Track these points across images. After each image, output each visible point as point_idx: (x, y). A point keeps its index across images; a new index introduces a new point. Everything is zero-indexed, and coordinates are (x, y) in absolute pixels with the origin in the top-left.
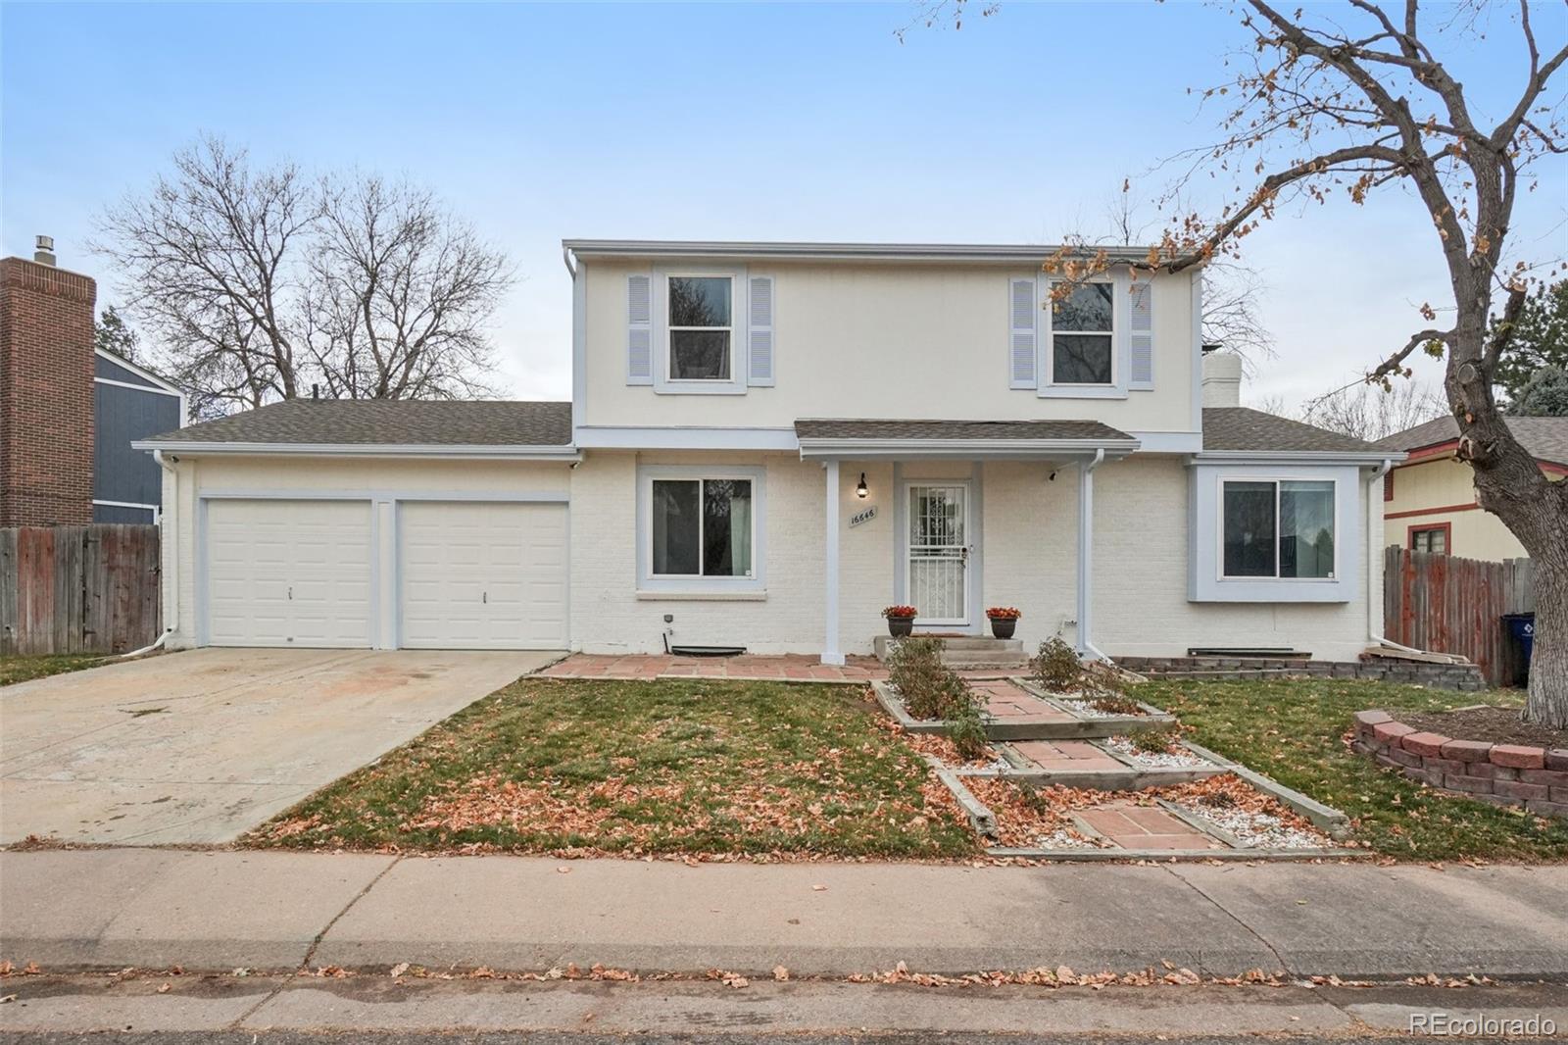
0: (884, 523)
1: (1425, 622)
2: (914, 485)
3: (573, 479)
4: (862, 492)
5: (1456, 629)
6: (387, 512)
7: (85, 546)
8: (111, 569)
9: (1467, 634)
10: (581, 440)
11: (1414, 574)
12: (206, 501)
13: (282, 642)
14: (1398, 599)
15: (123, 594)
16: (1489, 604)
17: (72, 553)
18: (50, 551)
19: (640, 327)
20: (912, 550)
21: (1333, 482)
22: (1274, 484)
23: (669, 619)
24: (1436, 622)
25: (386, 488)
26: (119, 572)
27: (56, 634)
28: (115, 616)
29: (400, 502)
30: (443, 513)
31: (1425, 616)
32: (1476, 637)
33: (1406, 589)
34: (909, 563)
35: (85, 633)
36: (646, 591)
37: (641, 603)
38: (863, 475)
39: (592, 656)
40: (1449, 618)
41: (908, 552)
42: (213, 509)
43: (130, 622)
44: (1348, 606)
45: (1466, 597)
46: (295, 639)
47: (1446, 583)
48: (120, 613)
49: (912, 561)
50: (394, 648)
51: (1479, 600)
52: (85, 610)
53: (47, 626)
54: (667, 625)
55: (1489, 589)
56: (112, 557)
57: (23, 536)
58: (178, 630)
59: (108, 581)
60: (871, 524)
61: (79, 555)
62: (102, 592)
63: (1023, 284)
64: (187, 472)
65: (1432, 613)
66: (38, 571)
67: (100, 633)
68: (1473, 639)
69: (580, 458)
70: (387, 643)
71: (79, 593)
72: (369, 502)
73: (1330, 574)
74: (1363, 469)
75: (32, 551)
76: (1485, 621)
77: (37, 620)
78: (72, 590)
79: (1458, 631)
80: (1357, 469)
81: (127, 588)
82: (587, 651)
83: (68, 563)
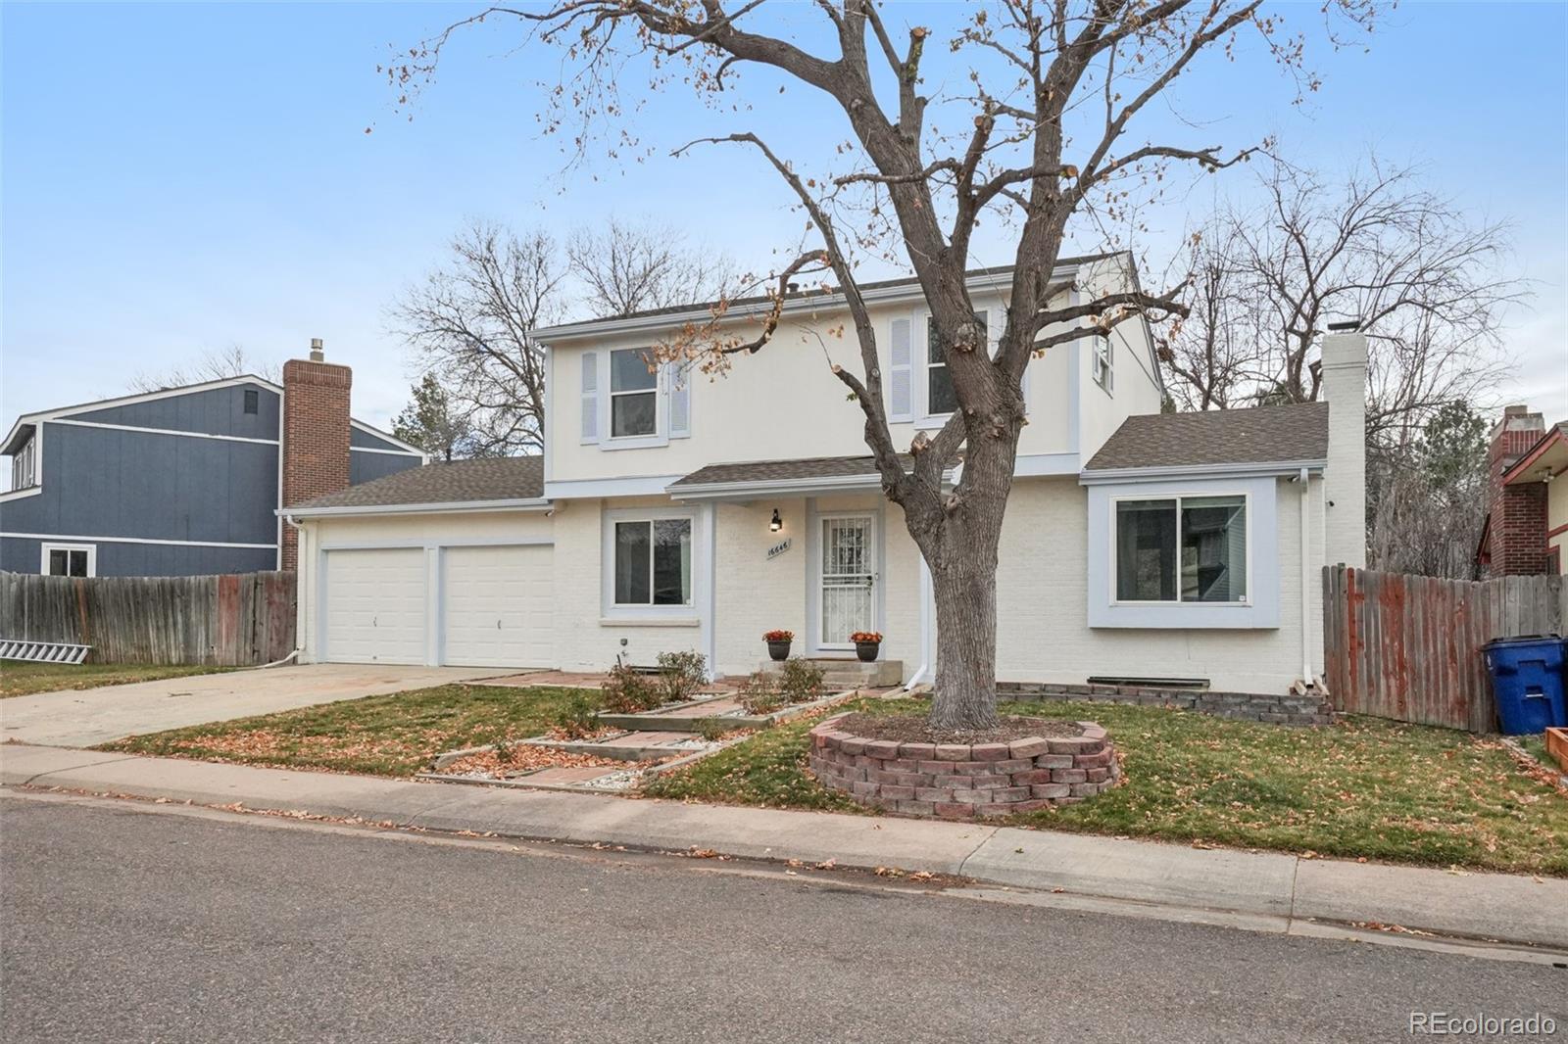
0: (796, 555)
1: (1377, 652)
2: (826, 518)
3: (556, 524)
4: (775, 526)
5: (1421, 660)
6: (434, 554)
7: (255, 588)
8: (270, 604)
9: (1436, 666)
10: (551, 492)
11: (1360, 597)
12: (327, 551)
13: (369, 660)
14: (1342, 626)
15: (276, 622)
16: (1468, 632)
17: (248, 591)
18: (236, 591)
19: (590, 395)
20: (825, 579)
21: (1244, 497)
22: (1175, 501)
23: (625, 643)
24: (1393, 654)
25: (433, 537)
26: (274, 606)
27: (238, 652)
28: (271, 639)
29: (444, 548)
30: (474, 555)
31: (1377, 646)
32: (1450, 671)
33: (1351, 615)
34: (821, 591)
35: (254, 652)
36: (610, 618)
37: (605, 629)
38: (776, 511)
39: (568, 674)
40: (1412, 649)
41: (821, 581)
42: (332, 557)
43: (280, 643)
44: (1279, 633)
45: (1434, 624)
46: (379, 658)
47: (1406, 606)
48: (274, 637)
49: (825, 589)
50: (436, 664)
51: (1453, 627)
52: (254, 634)
53: (233, 647)
54: (623, 648)
55: (1467, 613)
56: (270, 595)
57: (221, 581)
58: (305, 649)
59: (268, 613)
60: (786, 555)
61: (252, 594)
62: (264, 620)
63: (901, 321)
64: (313, 529)
65: (1387, 641)
66: (230, 606)
67: (262, 651)
68: (1445, 675)
69: (551, 507)
70: (433, 663)
71: (251, 622)
72: (422, 548)
73: (1241, 598)
74: (1279, 480)
75: (226, 593)
76: (1462, 652)
77: (228, 642)
78: (247, 621)
79: (1424, 665)
80: (1274, 481)
81: (279, 618)
82: (564, 670)
83: (244, 600)
